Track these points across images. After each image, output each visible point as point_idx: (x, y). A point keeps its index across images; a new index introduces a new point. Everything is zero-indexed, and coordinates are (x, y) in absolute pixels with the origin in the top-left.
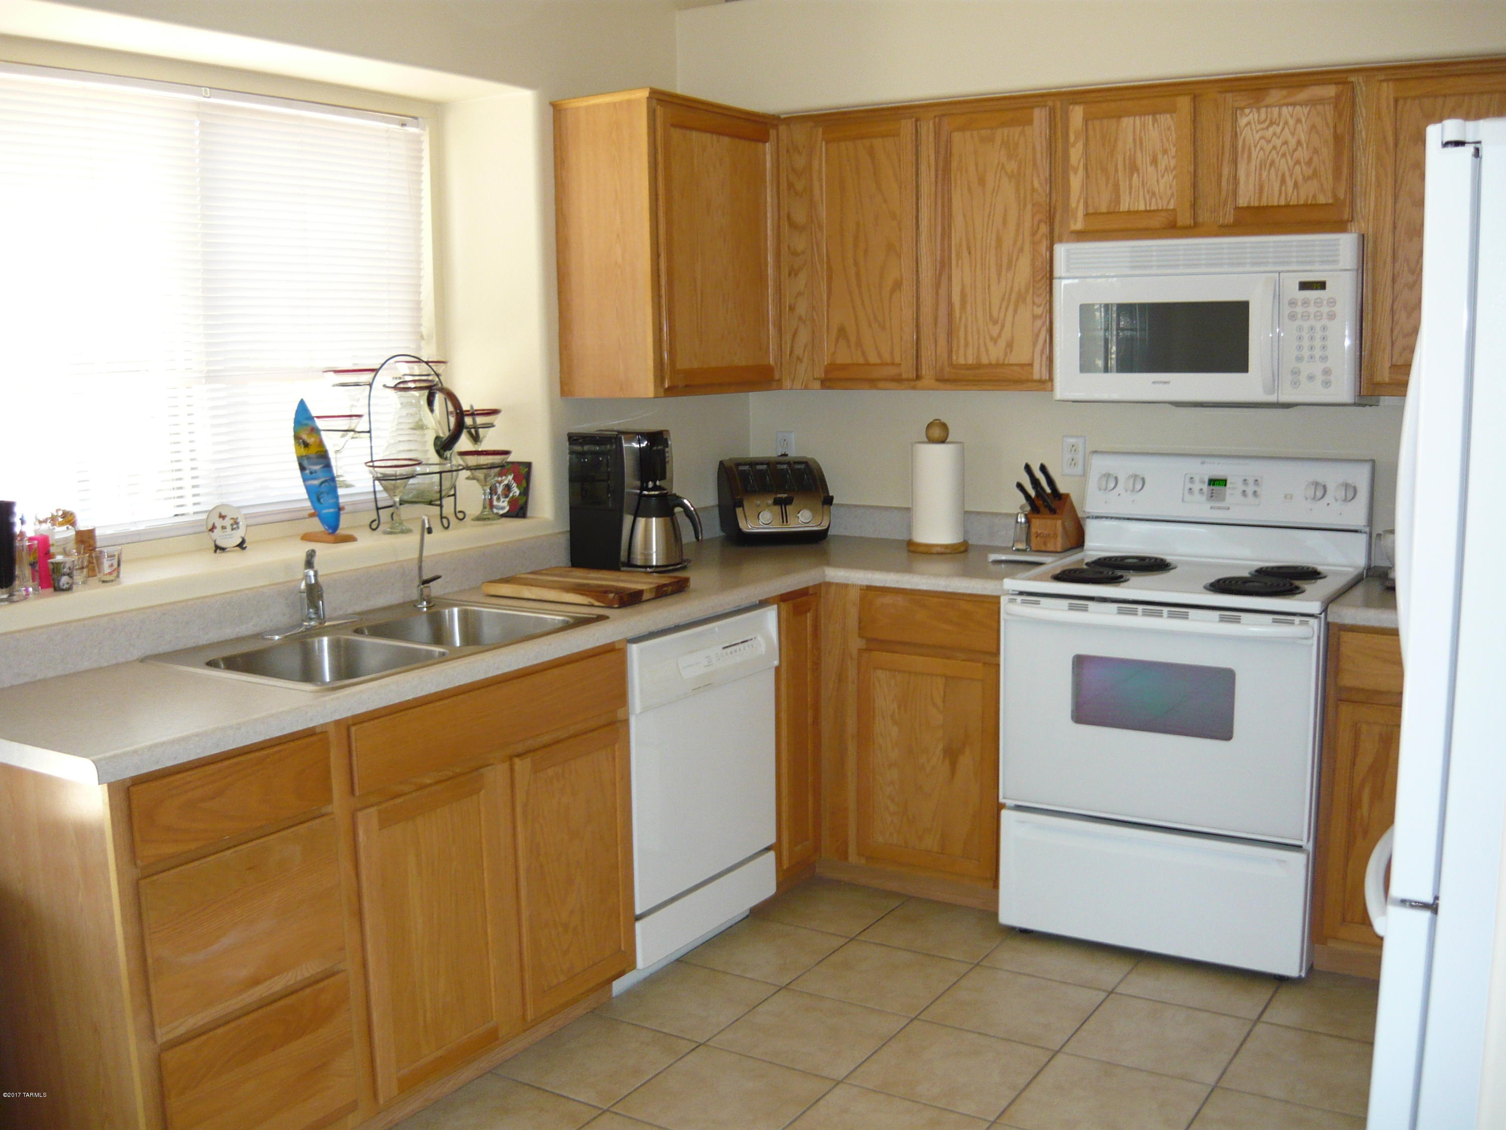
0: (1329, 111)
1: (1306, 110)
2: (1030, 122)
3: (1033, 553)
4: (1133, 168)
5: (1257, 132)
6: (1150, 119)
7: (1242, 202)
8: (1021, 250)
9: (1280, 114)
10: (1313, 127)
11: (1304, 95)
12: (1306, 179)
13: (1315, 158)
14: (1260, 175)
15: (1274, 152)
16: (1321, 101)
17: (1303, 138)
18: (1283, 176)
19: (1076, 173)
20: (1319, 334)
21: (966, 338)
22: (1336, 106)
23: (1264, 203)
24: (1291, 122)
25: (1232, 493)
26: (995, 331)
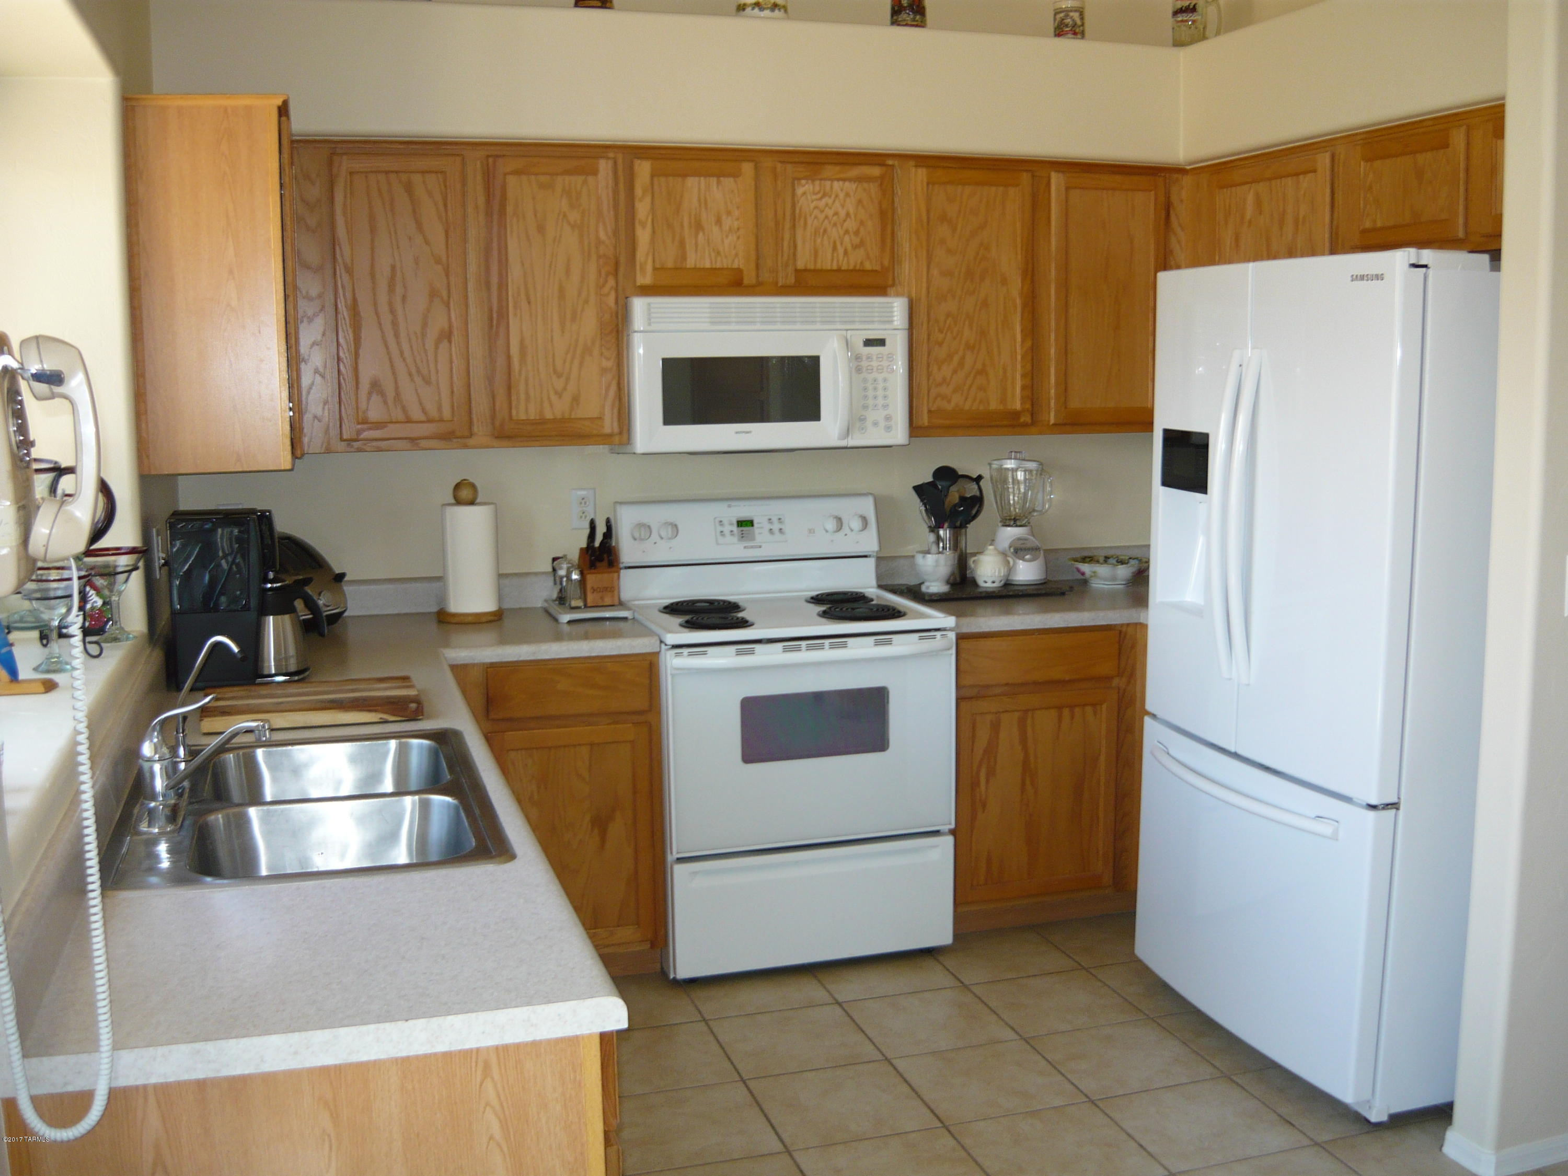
0: (873, 188)
1: (854, 186)
2: (595, 172)
3: (589, 609)
4: (698, 226)
5: (812, 201)
6: (713, 180)
7: (800, 265)
8: (586, 301)
9: (832, 187)
10: (860, 202)
11: (855, 172)
12: (855, 247)
13: (862, 229)
14: (815, 241)
15: (826, 222)
16: (869, 179)
17: (851, 211)
18: (835, 242)
19: (644, 227)
20: (881, 386)
21: (527, 393)
22: (881, 185)
23: (819, 266)
24: (842, 195)
25: (760, 531)
26: (559, 384)
